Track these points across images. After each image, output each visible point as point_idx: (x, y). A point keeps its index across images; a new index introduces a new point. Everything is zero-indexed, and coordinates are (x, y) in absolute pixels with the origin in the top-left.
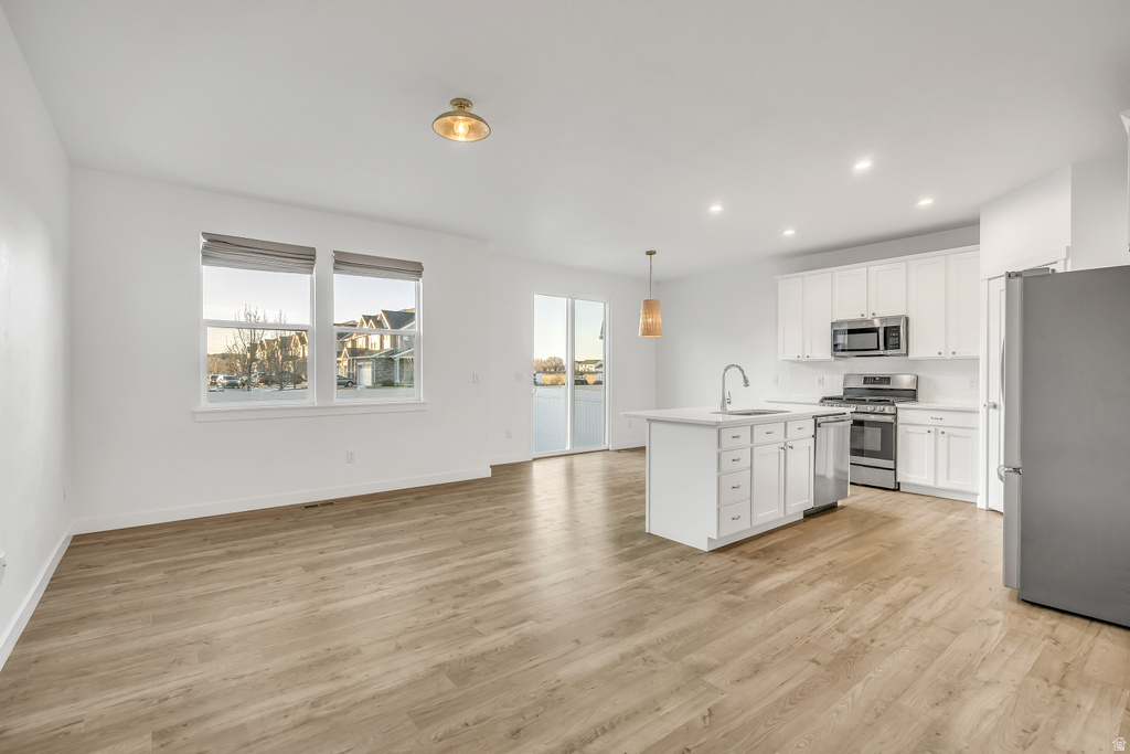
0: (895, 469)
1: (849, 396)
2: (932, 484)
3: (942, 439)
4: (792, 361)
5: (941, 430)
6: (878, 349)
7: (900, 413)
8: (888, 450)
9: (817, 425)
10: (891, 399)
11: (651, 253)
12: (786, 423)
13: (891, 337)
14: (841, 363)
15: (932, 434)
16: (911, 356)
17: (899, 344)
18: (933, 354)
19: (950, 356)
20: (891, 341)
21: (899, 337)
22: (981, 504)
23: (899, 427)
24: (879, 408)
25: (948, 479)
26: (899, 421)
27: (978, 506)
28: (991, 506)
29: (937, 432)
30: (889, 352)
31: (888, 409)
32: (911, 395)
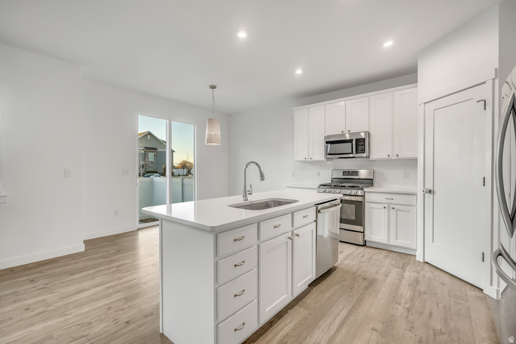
0: (363, 232)
1: (335, 184)
2: (386, 242)
3: (393, 212)
4: (302, 162)
5: (392, 206)
6: (352, 153)
7: (367, 195)
8: (359, 219)
9: (318, 211)
10: (361, 186)
11: (213, 87)
12: (292, 213)
13: (360, 145)
14: (330, 162)
15: (387, 209)
16: (372, 157)
17: (364, 150)
18: (385, 156)
19: (395, 157)
20: (360, 148)
21: (364, 145)
22: (419, 258)
23: (367, 205)
24: (353, 192)
25: (396, 239)
26: (366, 200)
27: (417, 259)
28: (426, 260)
29: (389, 207)
30: (359, 155)
31: (360, 193)
32: (370, 182)
